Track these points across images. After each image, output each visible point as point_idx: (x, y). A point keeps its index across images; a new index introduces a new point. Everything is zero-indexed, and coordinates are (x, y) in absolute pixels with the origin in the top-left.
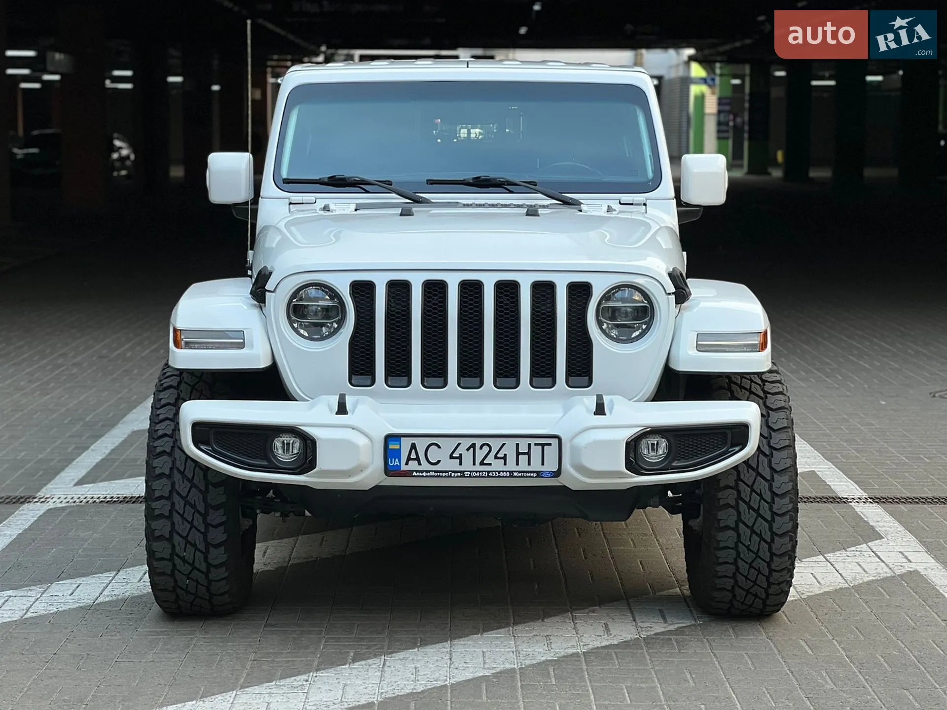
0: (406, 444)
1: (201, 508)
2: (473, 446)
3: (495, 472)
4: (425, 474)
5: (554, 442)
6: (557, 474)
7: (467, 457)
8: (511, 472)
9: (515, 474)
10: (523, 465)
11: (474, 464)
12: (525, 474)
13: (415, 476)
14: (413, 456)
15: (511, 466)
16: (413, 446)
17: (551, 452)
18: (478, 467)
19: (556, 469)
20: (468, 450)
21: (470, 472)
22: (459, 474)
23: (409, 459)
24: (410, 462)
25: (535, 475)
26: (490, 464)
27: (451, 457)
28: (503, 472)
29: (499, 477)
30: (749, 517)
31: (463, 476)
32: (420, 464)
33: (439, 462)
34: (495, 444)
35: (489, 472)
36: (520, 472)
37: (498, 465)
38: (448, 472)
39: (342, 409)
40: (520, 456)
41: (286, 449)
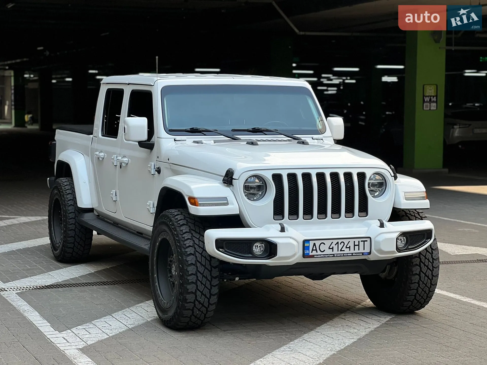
0: (312, 243)
1: (209, 278)
2: (338, 243)
3: (346, 254)
4: (319, 256)
5: (368, 240)
6: (370, 253)
7: (335, 248)
8: (352, 253)
9: (354, 254)
10: (356, 251)
11: (338, 251)
12: (358, 254)
13: (315, 257)
14: (314, 249)
15: (352, 251)
16: (314, 244)
17: (367, 244)
18: (340, 252)
19: (369, 251)
20: (336, 245)
21: (337, 254)
22: (332, 255)
23: (313, 250)
24: (313, 251)
25: (361, 254)
26: (344, 251)
27: (329, 248)
28: (349, 253)
29: (348, 256)
30: (424, 269)
31: (334, 256)
32: (317, 252)
33: (324, 250)
34: (346, 241)
35: (344, 254)
36: (355, 253)
37: (347, 251)
38: (328, 255)
39: (283, 230)
40: (355, 247)
41: (257, 249)
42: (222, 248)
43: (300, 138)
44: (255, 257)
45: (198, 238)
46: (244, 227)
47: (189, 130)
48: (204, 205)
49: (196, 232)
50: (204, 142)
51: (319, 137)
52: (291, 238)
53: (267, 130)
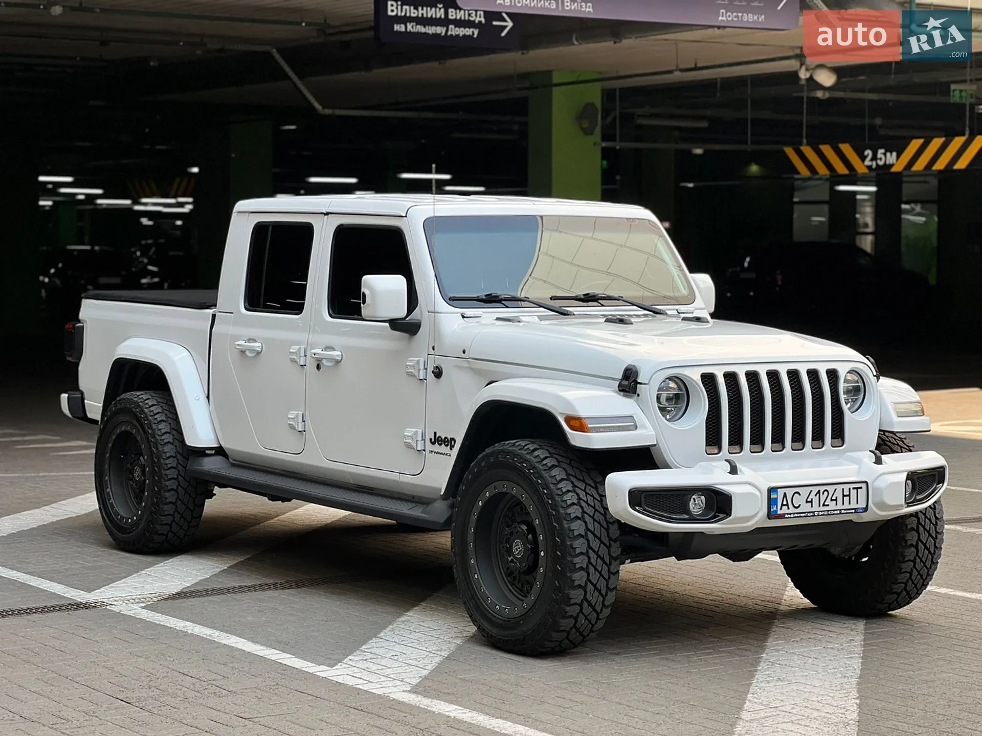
0: (781, 492)
2: (819, 492)
3: (832, 510)
4: (792, 516)
5: (864, 485)
6: (866, 509)
7: (816, 500)
8: (840, 510)
9: (843, 511)
10: (846, 506)
11: (819, 506)
12: (848, 511)
13: (787, 518)
14: (785, 503)
15: (840, 506)
16: (785, 495)
17: (862, 493)
18: (822, 508)
19: (864, 507)
20: (816, 495)
21: (818, 512)
22: (812, 514)
23: (782, 505)
24: (783, 507)
25: (854, 511)
26: (828, 505)
27: (807, 502)
28: (836, 510)
29: (834, 514)
31: (814, 515)
32: (788, 508)
33: (800, 505)
34: (831, 489)
35: (828, 511)
36: (845, 510)
37: (832, 506)
38: (805, 513)
39: (734, 470)
40: (845, 498)
41: (696, 504)
42: (640, 506)
43: (664, 311)
44: (693, 519)
45: (583, 488)
46: (658, 468)
47: (484, 298)
48: (597, 430)
49: (579, 480)
50: (523, 319)
51: (690, 309)
52: (750, 484)
53: (608, 297)
